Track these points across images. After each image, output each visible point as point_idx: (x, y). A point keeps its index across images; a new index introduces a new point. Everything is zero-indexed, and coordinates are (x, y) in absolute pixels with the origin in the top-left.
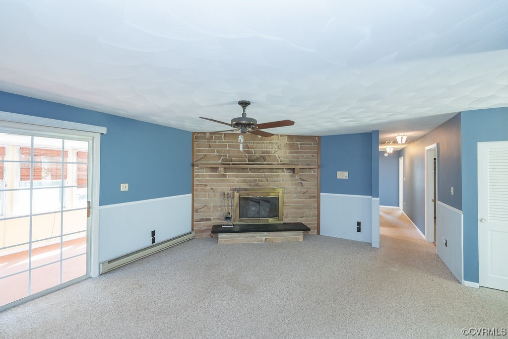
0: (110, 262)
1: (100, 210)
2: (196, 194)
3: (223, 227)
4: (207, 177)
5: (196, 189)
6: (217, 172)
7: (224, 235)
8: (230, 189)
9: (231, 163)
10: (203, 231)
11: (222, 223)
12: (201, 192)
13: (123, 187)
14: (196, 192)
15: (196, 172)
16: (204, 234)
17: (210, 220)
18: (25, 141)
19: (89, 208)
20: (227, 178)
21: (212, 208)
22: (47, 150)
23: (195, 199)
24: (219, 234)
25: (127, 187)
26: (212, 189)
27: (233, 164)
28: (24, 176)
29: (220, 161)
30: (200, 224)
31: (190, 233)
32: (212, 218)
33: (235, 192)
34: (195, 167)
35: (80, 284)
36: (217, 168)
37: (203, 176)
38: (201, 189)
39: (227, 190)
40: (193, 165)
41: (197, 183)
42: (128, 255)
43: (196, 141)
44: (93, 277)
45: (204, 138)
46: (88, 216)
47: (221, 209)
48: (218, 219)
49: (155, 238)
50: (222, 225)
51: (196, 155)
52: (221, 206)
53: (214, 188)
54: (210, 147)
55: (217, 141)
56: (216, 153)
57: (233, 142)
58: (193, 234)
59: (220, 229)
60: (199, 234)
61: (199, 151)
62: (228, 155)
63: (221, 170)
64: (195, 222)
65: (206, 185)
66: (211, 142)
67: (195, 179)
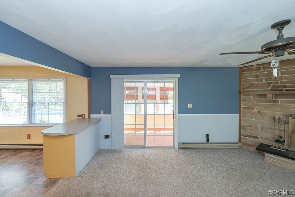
0: (183, 143)
1: (178, 116)
2: (243, 115)
3: (271, 147)
4: (254, 102)
5: (243, 111)
6: (266, 98)
7: (272, 156)
8: (283, 114)
9: (284, 89)
10: (250, 145)
11: (271, 144)
12: (248, 114)
13: (189, 106)
14: (243, 113)
15: (243, 98)
16: (251, 148)
17: (258, 138)
18: (161, 85)
19: (174, 114)
20: (279, 103)
21: (260, 129)
22: (167, 88)
23: (242, 118)
24: (265, 153)
25: (191, 106)
26: (259, 112)
27: (286, 90)
28: (162, 99)
29: (270, 88)
30: (247, 139)
31: (237, 143)
32: (259, 137)
33: (290, 118)
34: (242, 94)
35: (170, 149)
36: (266, 95)
37: (250, 101)
38: (248, 111)
39: (278, 114)
40: (240, 93)
41: (244, 106)
42: (192, 143)
43: (243, 74)
44: (176, 148)
45: (252, 70)
46: (174, 118)
47: (270, 131)
48: (267, 139)
49: (208, 138)
50: (271, 146)
51: (243, 84)
52: (270, 129)
53: (262, 111)
54: (257, 77)
55: (266, 70)
56: (264, 81)
57: (286, 69)
58: (240, 145)
59: (267, 149)
60: (246, 147)
61: (246, 81)
62: (279, 82)
63: (270, 96)
64: (242, 136)
65: (253, 109)
66: (258, 72)
67: (242, 103)
